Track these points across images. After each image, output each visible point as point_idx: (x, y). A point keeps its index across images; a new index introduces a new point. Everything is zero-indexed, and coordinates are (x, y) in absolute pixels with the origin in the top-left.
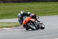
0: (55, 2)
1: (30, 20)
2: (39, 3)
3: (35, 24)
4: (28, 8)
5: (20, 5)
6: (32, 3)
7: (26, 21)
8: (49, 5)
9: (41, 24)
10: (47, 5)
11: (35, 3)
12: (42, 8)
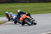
0: (33, 3)
1: (26, 17)
2: (19, 4)
3: (30, 20)
4: (10, 8)
5: (2, 6)
6: (13, 4)
7: (23, 18)
8: (28, 6)
9: (34, 20)
10: (26, 6)
11: (15, 4)
12: (22, 8)
